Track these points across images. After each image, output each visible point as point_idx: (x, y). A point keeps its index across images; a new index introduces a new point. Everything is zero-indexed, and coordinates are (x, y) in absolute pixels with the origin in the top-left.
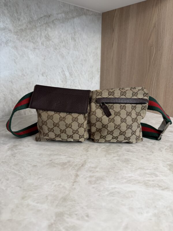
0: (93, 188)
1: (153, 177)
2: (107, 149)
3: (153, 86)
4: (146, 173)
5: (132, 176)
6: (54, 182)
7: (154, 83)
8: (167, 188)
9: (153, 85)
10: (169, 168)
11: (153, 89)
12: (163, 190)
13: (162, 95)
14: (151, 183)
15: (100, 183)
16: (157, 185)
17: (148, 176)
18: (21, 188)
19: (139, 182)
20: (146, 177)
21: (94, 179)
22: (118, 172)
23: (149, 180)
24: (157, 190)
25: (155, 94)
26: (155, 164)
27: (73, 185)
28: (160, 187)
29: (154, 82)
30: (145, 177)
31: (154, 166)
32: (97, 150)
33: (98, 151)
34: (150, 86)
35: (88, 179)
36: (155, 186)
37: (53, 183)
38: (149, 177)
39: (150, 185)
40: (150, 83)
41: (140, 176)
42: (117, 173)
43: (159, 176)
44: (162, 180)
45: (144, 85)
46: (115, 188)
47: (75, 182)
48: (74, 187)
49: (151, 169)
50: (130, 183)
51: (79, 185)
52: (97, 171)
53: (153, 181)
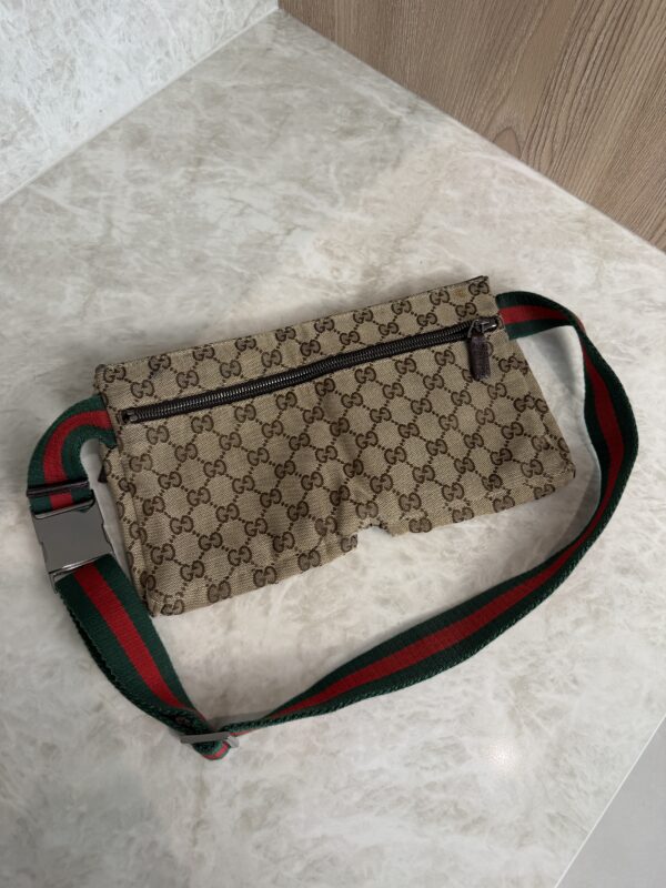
0: (258, 847)
1: (450, 764)
2: (307, 593)
3: (588, 46)
4: (428, 746)
5: (381, 770)
6: (133, 832)
7: (596, 26)
8: (480, 820)
9: (591, 36)
10: (512, 703)
11: (581, 62)
12: (466, 829)
13: (623, 113)
14: (436, 797)
15: (279, 818)
16: (452, 811)
17: (434, 760)
18: (33, 877)
19: (400, 800)
20: (427, 769)
21: (258, 801)
22: (338, 752)
23: (431, 786)
24: (448, 831)
25: (587, 92)
26: (468, 680)
27: (195, 842)
28: (460, 814)
29: (600, 17)
30: (422, 768)
31: (465, 693)
32: (266, 613)
33: (271, 613)
34: (570, 35)
35: (240, 804)
36: (445, 813)
37: (131, 840)
38: (435, 767)
39: (432, 810)
40: (577, 17)
41: (407, 765)
42: (333, 755)
43: (470, 758)
44: (474, 776)
45: (540, 15)
46: (324, 838)
47: (199, 824)
48: (197, 849)
49: (448, 721)
50: (371, 807)
51: (214, 837)
52: (269, 756)
53: (445, 787)
